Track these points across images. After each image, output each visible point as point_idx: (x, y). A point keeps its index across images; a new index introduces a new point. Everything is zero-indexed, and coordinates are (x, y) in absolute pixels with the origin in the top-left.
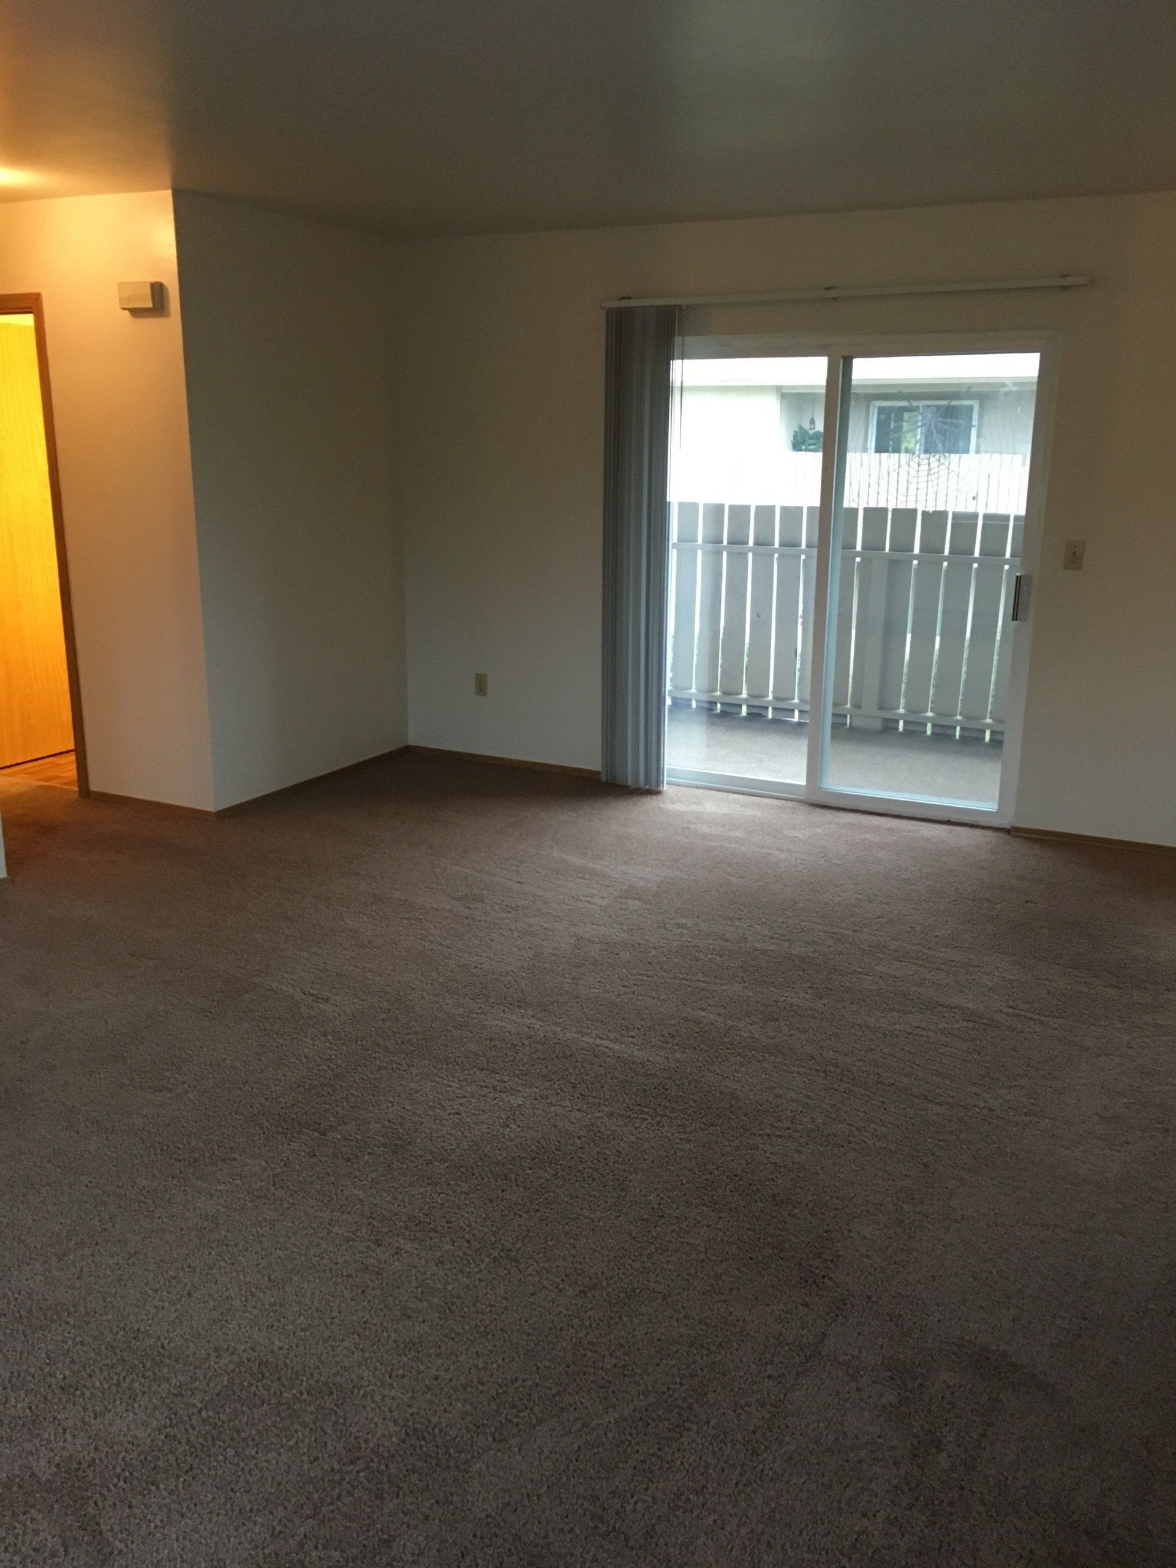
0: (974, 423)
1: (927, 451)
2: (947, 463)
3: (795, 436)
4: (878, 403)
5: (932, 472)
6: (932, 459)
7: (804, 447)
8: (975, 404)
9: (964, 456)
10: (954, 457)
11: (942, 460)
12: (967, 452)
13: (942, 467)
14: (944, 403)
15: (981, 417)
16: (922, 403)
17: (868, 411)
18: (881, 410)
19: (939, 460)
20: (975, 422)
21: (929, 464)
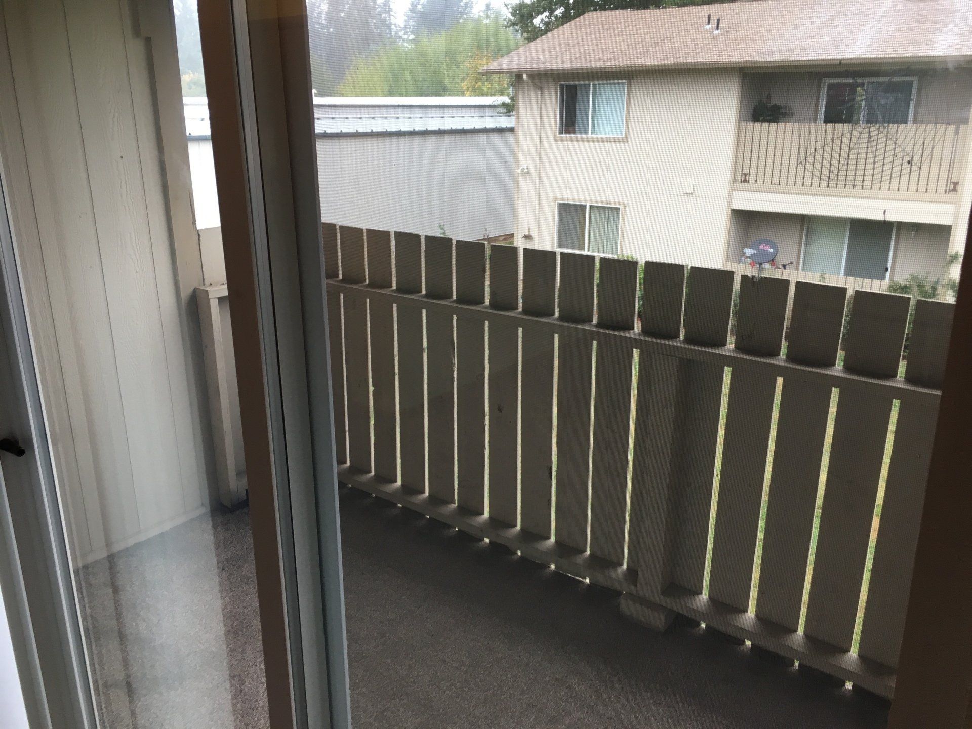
0: (912, 97)
1: (868, 122)
2: (885, 132)
3: (755, 110)
4: (828, 81)
5: (872, 139)
6: (872, 129)
7: (762, 118)
8: (915, 81)
9: (902, 126)
10: (893, 127)
11: (881, 129)
12: (906, 122)
13: (881, 135)
14: (886, 79)
15: (919, 91)
16: (866, 80)
17: (819, 86)
18: (830, 87)
19: (879, 129)
20: (914, 96)
21: (869, 132)
